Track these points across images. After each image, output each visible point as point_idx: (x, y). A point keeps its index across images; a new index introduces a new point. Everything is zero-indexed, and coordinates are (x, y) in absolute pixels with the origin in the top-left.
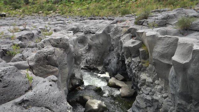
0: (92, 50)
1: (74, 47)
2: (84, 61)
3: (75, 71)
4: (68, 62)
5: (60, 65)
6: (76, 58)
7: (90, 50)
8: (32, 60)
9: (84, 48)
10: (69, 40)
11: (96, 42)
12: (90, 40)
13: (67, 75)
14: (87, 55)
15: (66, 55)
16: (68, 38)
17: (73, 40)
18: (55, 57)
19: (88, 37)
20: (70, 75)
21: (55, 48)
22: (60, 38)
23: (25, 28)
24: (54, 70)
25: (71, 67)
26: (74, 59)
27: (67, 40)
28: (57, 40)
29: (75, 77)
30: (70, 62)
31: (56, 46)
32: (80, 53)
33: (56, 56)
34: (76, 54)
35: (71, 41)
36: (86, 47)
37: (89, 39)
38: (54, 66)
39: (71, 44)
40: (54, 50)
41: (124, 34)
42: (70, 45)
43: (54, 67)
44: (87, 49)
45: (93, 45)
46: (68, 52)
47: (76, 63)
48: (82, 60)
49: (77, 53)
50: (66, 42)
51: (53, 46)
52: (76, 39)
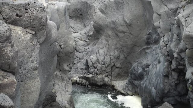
0: (103, 37)
1: (58, 28)
2: (81, 65)
3: (56, 86)
4: (41, 63)
5: (20, 71)
6: (61, 55)
7: (98, 39)
9: (83, 32)
10: (48, 10)
11: (114, 19)
12: (100, 13)
13: (37, 96)
14: (89, 48)
15: (39, 46)
16: (45, 5)
17: (58, 10)
18: (9, 48)
19: (95, 5)
20: (44, 96)
21: (11, 27)
22: (26, 4)
24: (6, 80)
25: (48, 78)
26: (56, 58)
27: (43, 9)
28: (17, 7)
29: (54, 104)
30: (44, 65)
31: (14, 23)
32: (71, 42)
33: (12, 46)
34: (62, 46)
35: (51, 12)
36: (89, 29)
37: (97, 10)
38: (6, 71)
39: (50, 20)
40: (8, 33)
41: (188, 3)
42: (48, 21)
43: (5, 74)
44: (91, 33)
45: (107, 26)
46: (41, 40)
47: (59, 67)
48: (76, 62)
49: (66, 42)
50: (40, 15)
51: (6, 22)
52: (65, 8)
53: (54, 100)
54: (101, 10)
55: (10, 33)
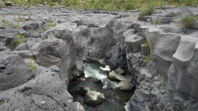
0: (94, 43)
1: (77, 39)
2: (86, 54)
3: (77, 62)
4: (70, 53)
5: (62, 56)
6: (79, 50)
7: (92, 43)
8: (36, 50)
9: (87, 41)
10: (73, 32)
11: (98, 36)
12: (93, 34)
13: (69, 66)
14: (89, 47)
15: (69, 46)
16: (72, 30)
17: (77, 32)
18: (58, 48)
19: (91, 30)
20: (72, 66)
21: (58, 39)
22: (64, 30)
23: (30, 18)
24: (57, 60)
25: (73, 59)
26: (76, 51)
27: (71, 32)
28: (60, 31)
29: (76, 69)
30: (72, 54)
31: (59, 38)
32: (82, 45)
33: (59, 47)
34: (79, 47)
35: (74, 33)
36: (89, 40)
37: (92, 32)
38: (56, 57)
39: (74, 36)
40: (57, 42)
41: (127, 29)
42: (73, 37)
43: (56, 58)
44: (90, 41)
45: (96, 38)
46: (71, 44)
47: (78, 55)
48: (84, 53)
49: (80, 45)
50: (70, 34)
51: (56, 37)
52: (80, 31)
53: (76, 68)
54: (94, 32)
55: (58, 42)
